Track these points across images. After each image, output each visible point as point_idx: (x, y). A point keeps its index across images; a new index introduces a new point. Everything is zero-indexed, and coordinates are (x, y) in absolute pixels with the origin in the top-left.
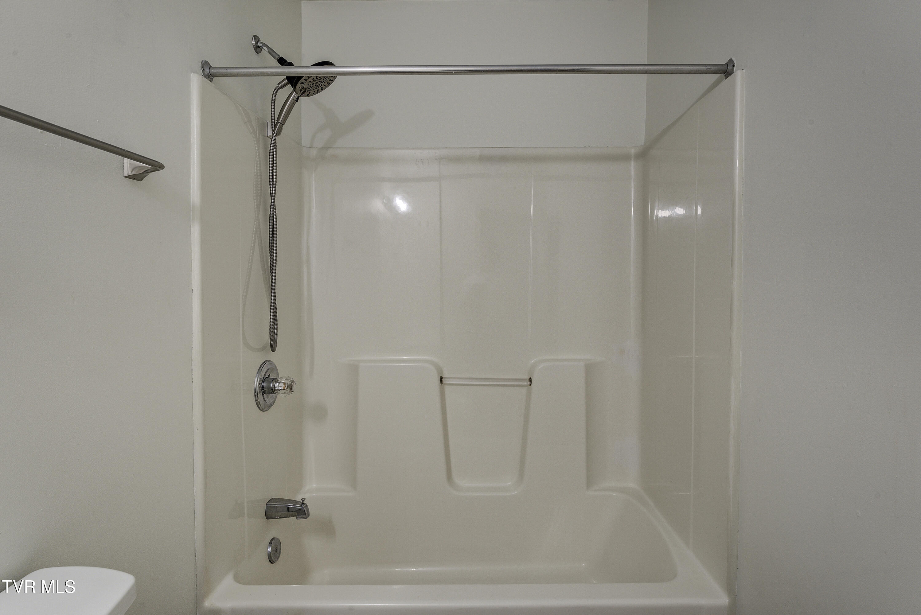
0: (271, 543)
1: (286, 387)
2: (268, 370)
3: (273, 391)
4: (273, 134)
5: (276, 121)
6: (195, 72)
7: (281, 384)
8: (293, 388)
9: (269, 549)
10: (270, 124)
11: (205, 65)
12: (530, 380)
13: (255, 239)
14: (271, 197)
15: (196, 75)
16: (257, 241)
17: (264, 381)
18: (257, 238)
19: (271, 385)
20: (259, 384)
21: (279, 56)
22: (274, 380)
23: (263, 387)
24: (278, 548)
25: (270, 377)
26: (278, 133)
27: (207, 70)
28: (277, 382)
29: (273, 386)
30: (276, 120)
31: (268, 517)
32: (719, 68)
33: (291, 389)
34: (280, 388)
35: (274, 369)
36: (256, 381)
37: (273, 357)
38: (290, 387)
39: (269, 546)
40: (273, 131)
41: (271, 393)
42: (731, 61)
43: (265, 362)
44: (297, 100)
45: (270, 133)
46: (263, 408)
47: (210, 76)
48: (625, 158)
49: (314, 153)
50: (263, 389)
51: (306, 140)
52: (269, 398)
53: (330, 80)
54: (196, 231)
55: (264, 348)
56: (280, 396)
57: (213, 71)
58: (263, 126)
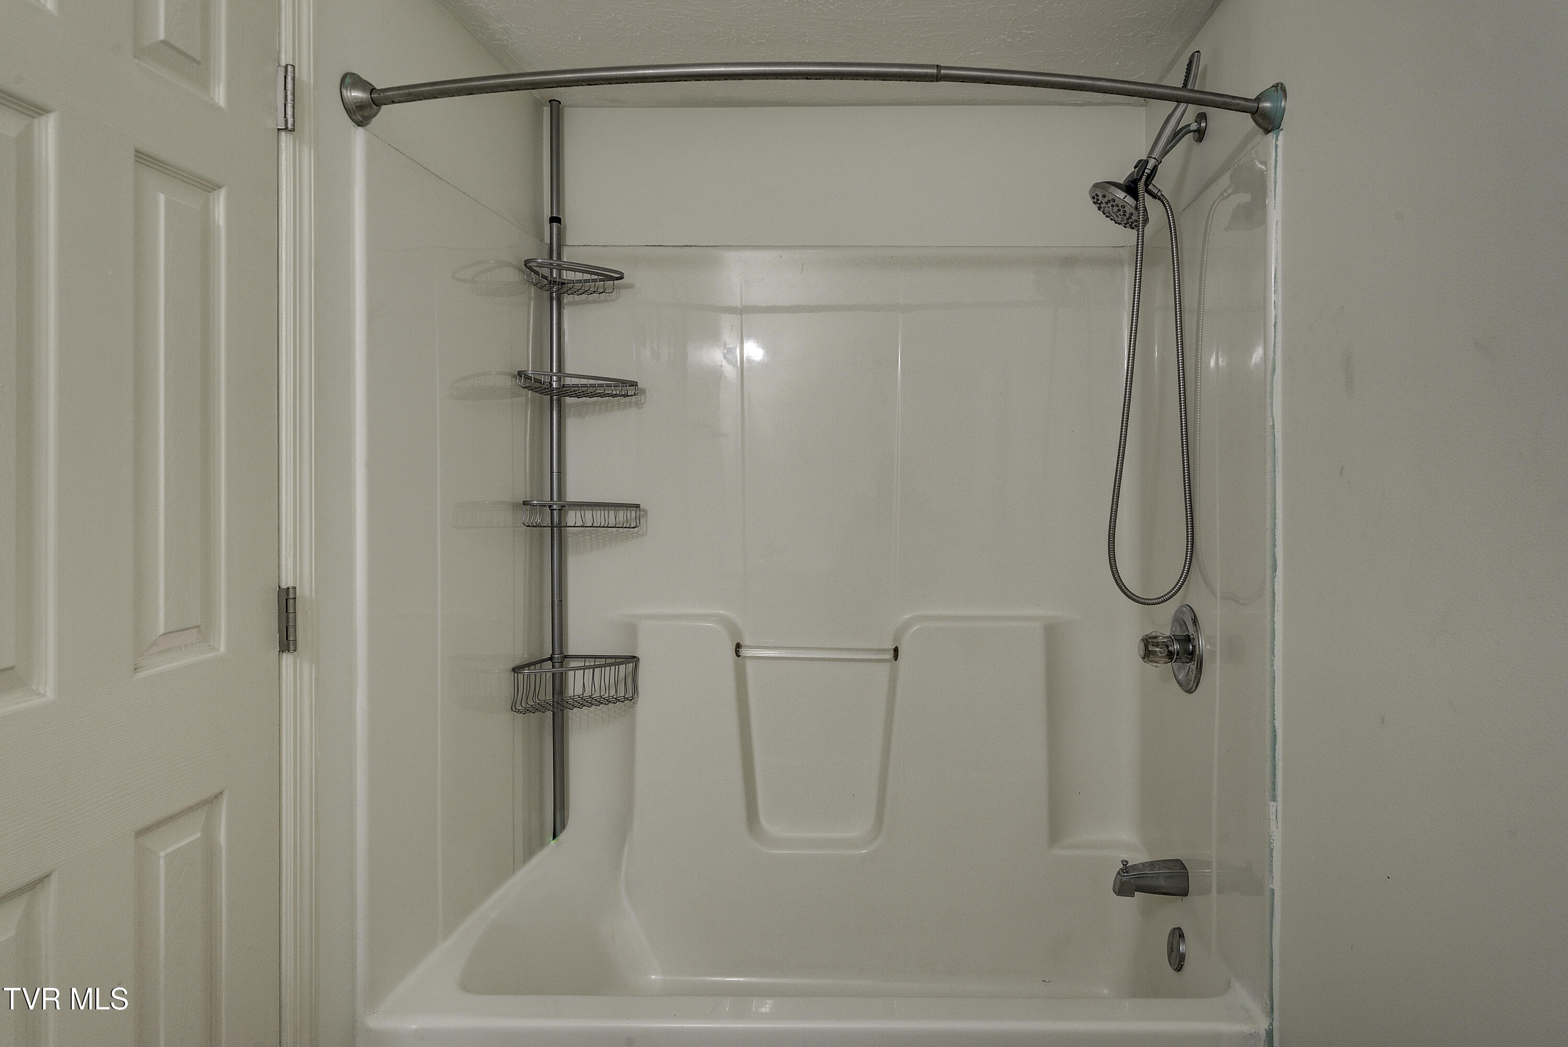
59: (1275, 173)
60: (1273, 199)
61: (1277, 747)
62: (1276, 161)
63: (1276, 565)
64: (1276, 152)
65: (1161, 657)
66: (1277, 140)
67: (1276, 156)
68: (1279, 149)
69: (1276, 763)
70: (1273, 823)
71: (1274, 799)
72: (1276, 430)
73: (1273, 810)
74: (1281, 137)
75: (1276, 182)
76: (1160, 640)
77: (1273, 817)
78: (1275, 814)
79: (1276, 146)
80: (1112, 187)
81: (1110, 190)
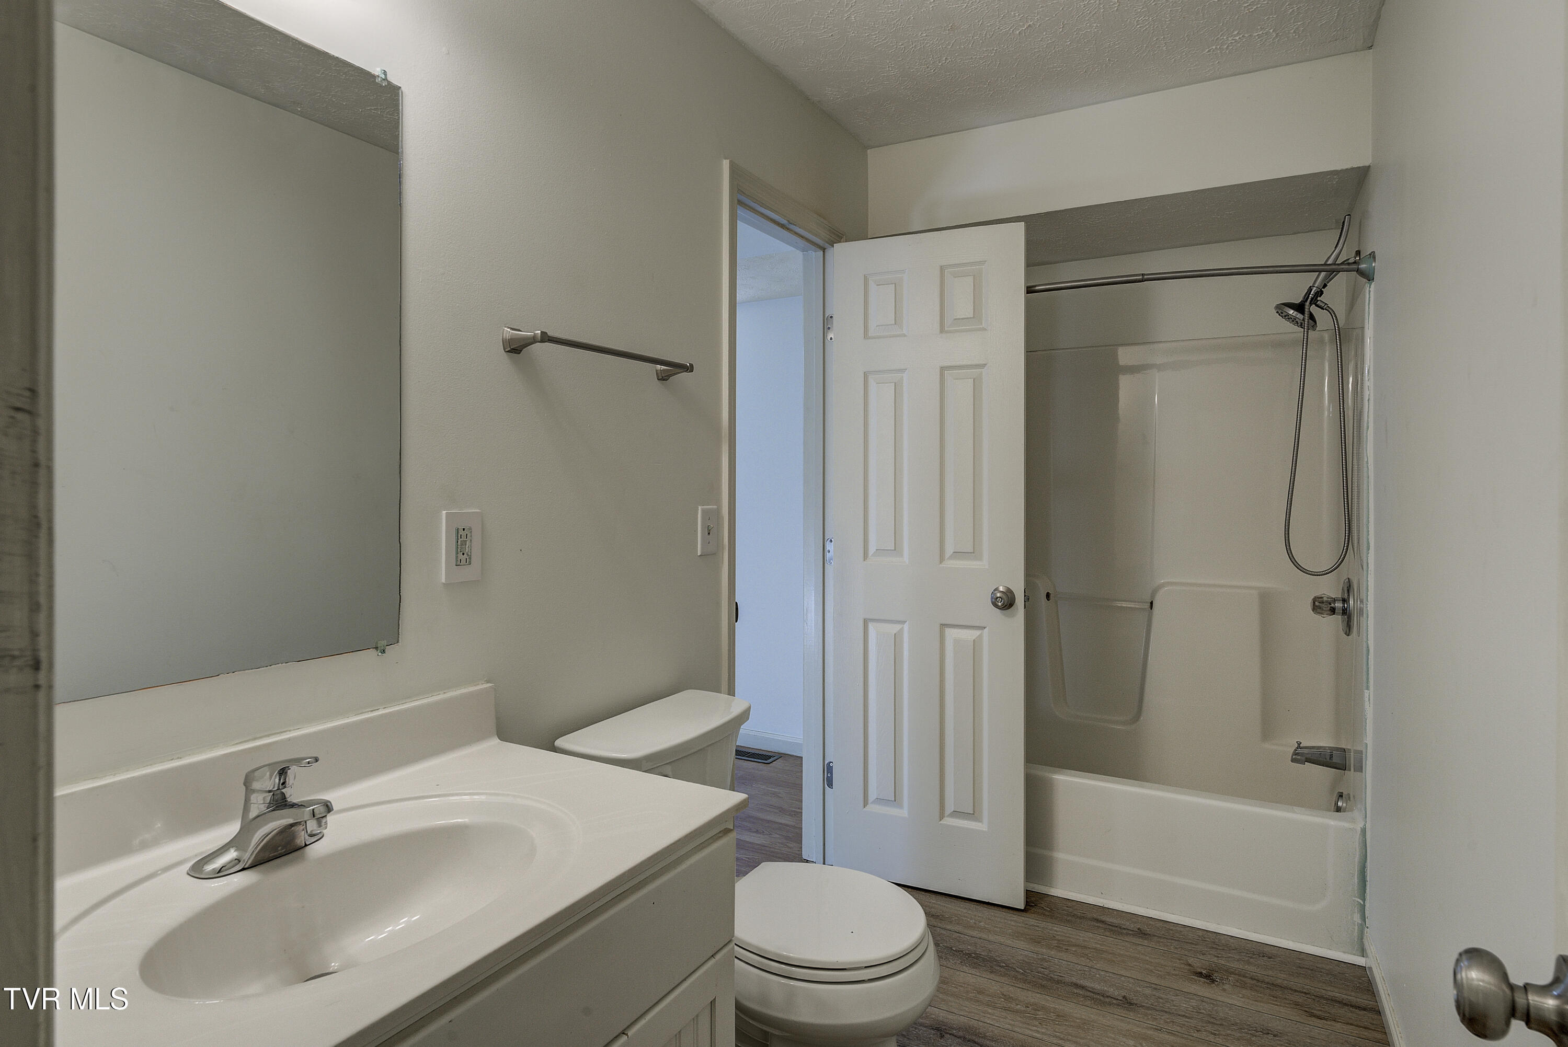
59: (1369, 308)
60: (1367, 324)
61: (1369, 657)
62: (1369, 301)
63: (1369, 546)
64: (1369, 295)
65: (1325, 611)
66: (1370, 288)
67: (1370, 297)
68: (1372, 293)
69: (1369, 666)
70: (1367, 704)
71: (1368, 688)
72: (1369, 464)
73: (1366, 695)
74: (1373, 286)
75: (1369, 313)
76: (1325, 599)
77: (1367, 699)
78: (1368, 697)
79: (1370, 291)
80: (1286, 308)
81: (1284, 310)
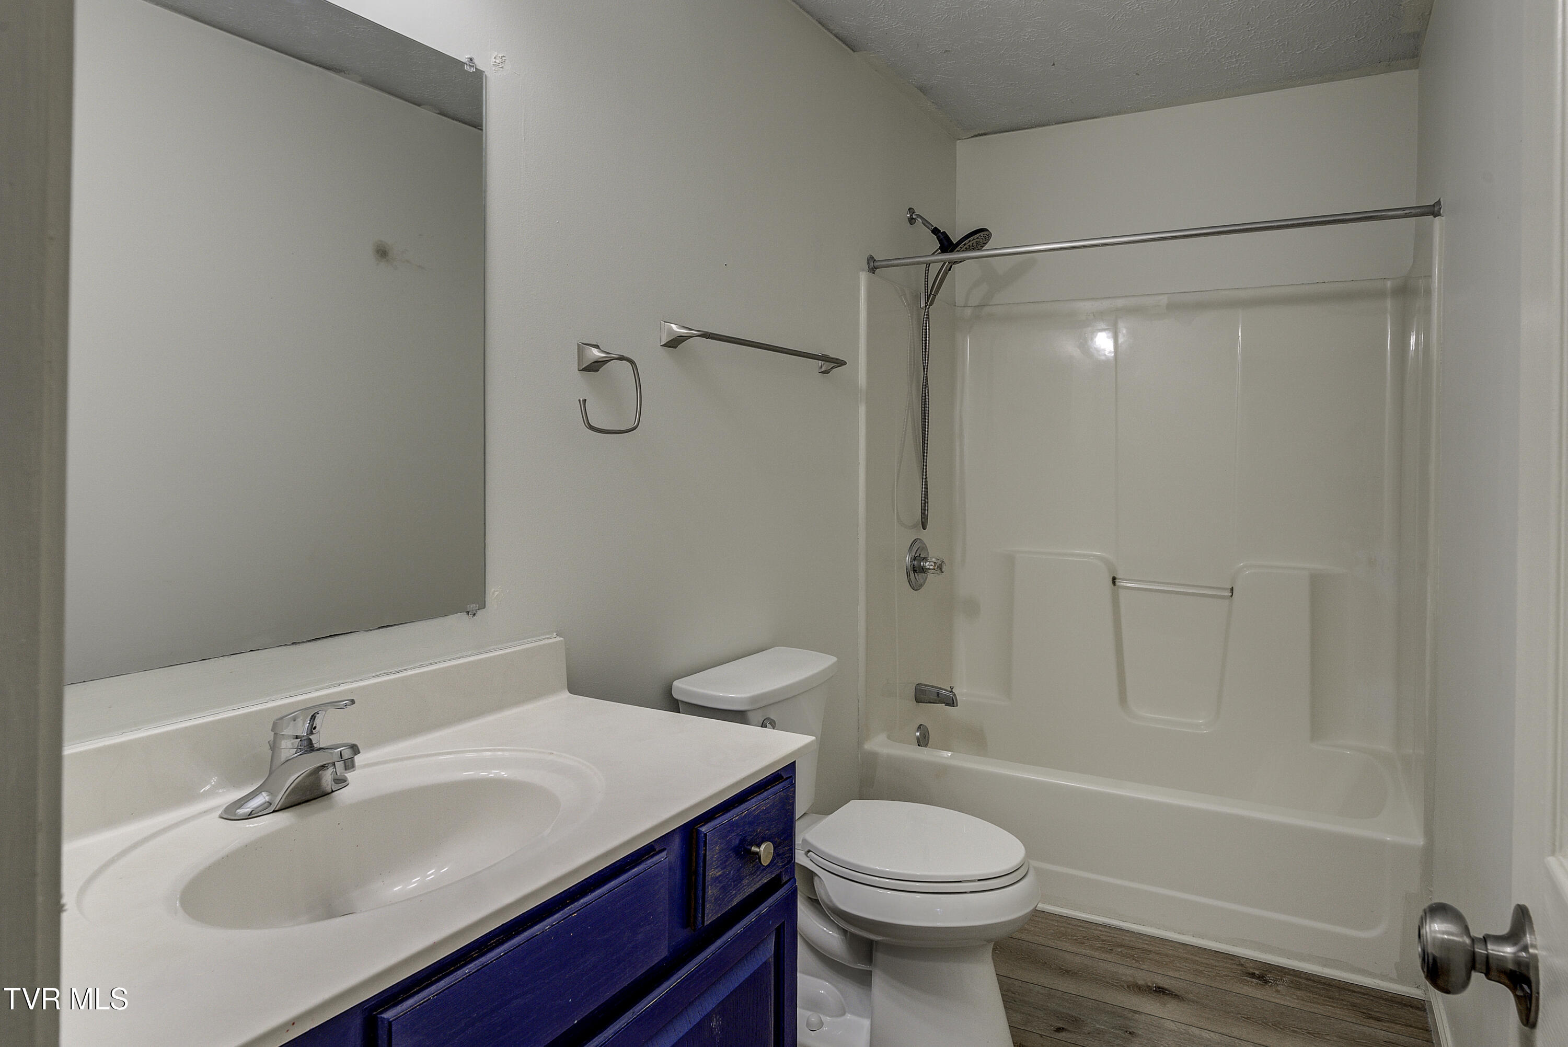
0: (919, 728)
1: (936, 567)
2: (919, 548)
3: (924, 570)
4: (926, 307)
5: (929, 293)
6: (863, 270)
7: (931, 563)
8: (943, 570)
9: (918, 734)
10: (923, 295)
11: (871, 259)
12: (1232, 589)
13: (908, 415)
14: (924, 370)
15: (864, 273)
16: (910, 419)
17: (915, 559)
18: (909, 414)
19: (922, 564)
20: (911, 562)
21: (933, 226)
22: (925, 559)
23: (914, 565)
24: (927, 735)
25: (921, 556)
26: (931, 304)
27: (871, 264)
28: (927, 561)
29: (923, 564)
30: (929, 291)
31: (918, 700)
32: (1423, 210)
33: (941, 569)
34: (931, 567)
35: (924, 548)
36: (907, 559)
37: (925, 536)
38: (940, 567)
39: (918, 731)
40: (926, 303)
41: (922, 572)
42: (1439, 202)
43: (915, 540)
44: (950, 270)
45: (923, 305)
46: (916, 587)
47: (873, 270)
48: (1380, 294)
49: (968, 312)
50: (914, 568)
51: (960, 299)
52: (920, 576)
53: (984, 243)
54: (862, 410)
55: (914, 526)
56: (930, 576)
57: (877, 264)
58: (917, 298)
